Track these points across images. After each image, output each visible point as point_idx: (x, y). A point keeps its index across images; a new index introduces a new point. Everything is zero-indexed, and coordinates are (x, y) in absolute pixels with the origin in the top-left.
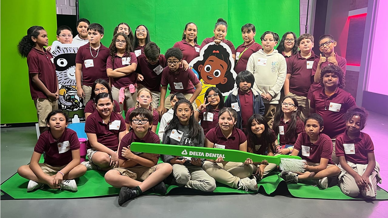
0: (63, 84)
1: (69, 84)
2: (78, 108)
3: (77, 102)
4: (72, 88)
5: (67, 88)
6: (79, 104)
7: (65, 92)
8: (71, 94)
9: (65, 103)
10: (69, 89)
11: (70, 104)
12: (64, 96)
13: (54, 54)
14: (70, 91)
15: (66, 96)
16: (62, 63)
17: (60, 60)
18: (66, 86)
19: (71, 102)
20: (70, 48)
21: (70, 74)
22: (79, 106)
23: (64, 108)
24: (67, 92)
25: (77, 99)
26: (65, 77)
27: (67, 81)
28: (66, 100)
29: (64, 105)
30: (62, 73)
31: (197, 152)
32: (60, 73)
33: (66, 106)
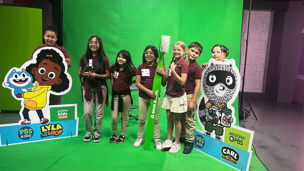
0: (210, 98)
1: (214, 100)
2: (217, 124)
3: (217, 118)
4: (216, 103)
5: (212, 103)
6: (218, 121)
7: (210, 106)
8: (213, 109)
9: (209, 116)
10: (213, 104)
11: (211, 118)
12: (209, 109)
13: (208, 70)
14: (213, 106)
15: (210, 110)
16: (212, 79)
17: (212, 76)
18: (211, 100)
19: (213, 117)
20: (220, 65)
21: (216, 90)
22: (217, 123)
23: (207, 120)
24: (211, 107)
25: (217, 115)
26: (212, 92)
27: (213, 96)
28: (209, 114)
29: (208, 118)
30: (211, 88)
31: (153, 108)
32: (209, 88)
33: (209, 119)
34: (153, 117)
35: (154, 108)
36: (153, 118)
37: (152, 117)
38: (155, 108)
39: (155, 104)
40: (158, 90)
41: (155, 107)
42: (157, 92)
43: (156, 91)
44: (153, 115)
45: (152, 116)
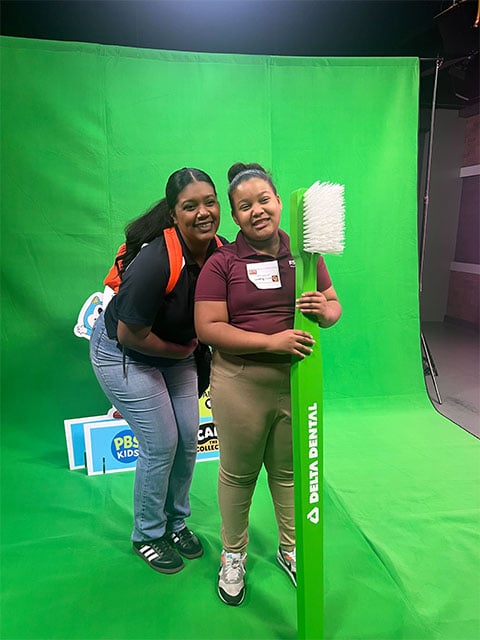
31: (311, 482)
34: (314, 516)
35: (314, 478)
36: (315, 521)
37: (312, 520)
38: (317, 478)
39: (316, 463)
40: (315, 404)
41: (316, 473)
42: (315, 413)
43: (310, 408)
44: (316, 510)
45: (312, 513)
